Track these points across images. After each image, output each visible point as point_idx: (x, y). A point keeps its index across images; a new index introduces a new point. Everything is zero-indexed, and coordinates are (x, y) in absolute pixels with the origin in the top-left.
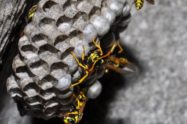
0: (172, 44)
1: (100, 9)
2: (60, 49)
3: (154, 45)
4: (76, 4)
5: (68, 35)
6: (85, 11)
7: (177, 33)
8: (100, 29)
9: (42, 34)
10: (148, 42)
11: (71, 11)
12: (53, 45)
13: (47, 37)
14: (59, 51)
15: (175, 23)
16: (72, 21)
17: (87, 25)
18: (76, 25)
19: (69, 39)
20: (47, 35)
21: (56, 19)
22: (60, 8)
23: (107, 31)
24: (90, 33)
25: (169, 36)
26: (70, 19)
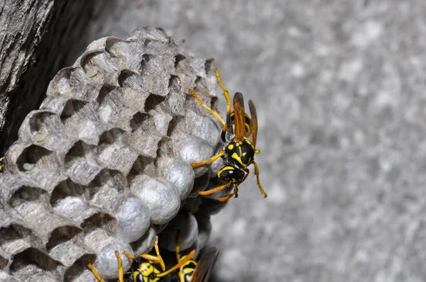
0: (345, 236)
1: (155, 161)
2: (62, 260)
3: (303, 239)
4: (95, 150)
5: (78, 225)
6: (118, 168)
7: (355, 209)
8: (156, 208)
9: (17, 225)
10: (288, 232)
11: (86, 167)
12: (45, 252)
13: (30, 231)
14: (58, 263)
15: (352, 187)
16: (88, 191)
17: (124, 199)
18: (99, 201)
19: (81, 234)
20: (30, 226)
21: (50, 190)
22: (58, 163)
23: (174, 213)
24: (132, 220)
25: (337, 218)
26: (84, 187)
